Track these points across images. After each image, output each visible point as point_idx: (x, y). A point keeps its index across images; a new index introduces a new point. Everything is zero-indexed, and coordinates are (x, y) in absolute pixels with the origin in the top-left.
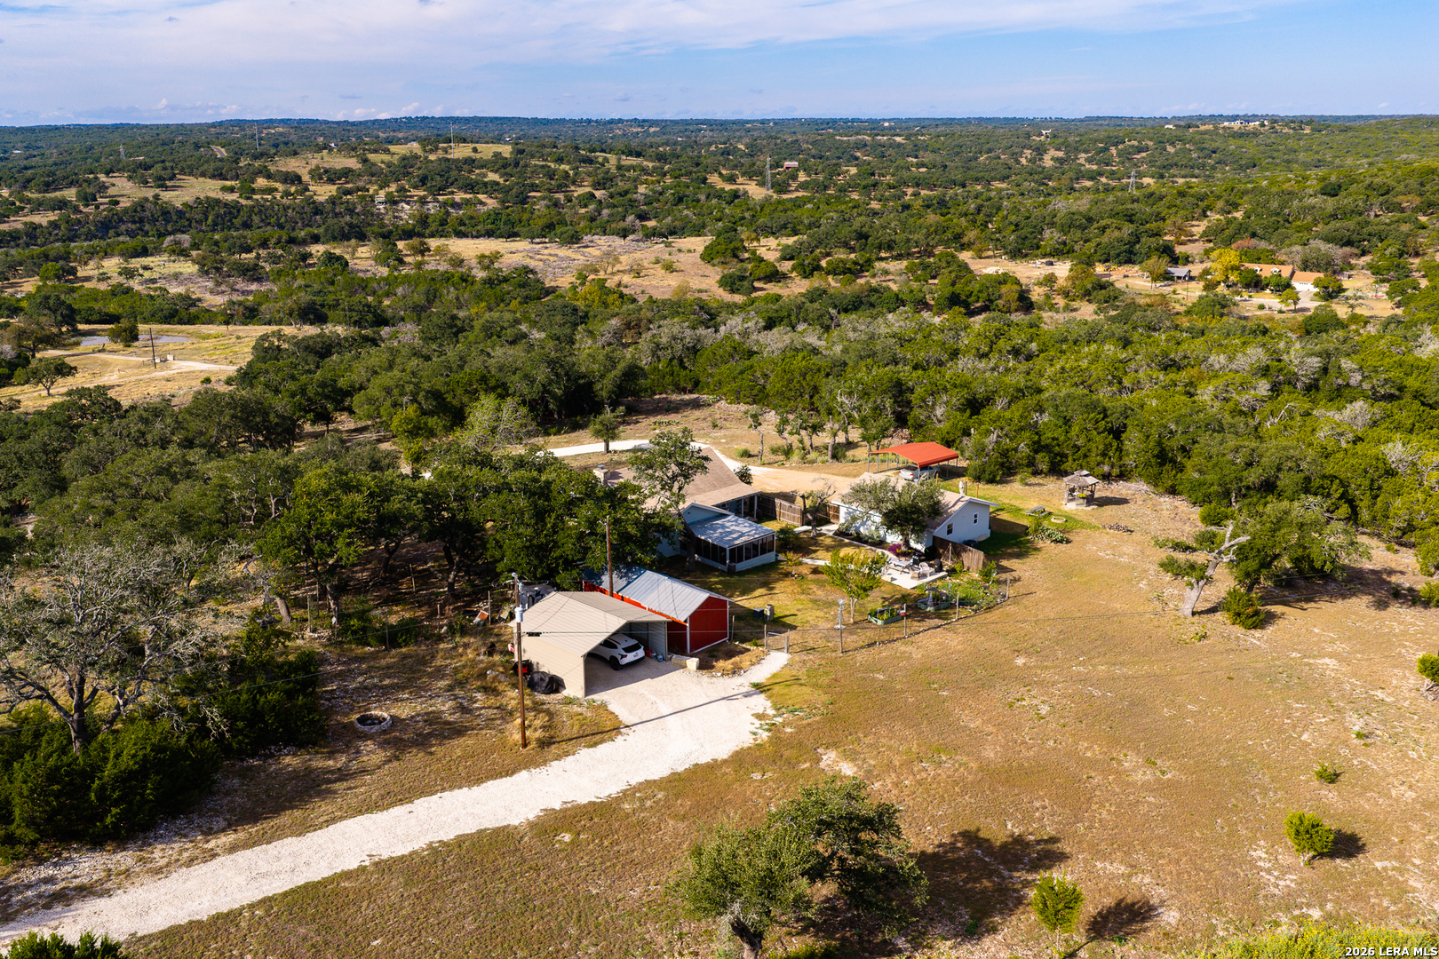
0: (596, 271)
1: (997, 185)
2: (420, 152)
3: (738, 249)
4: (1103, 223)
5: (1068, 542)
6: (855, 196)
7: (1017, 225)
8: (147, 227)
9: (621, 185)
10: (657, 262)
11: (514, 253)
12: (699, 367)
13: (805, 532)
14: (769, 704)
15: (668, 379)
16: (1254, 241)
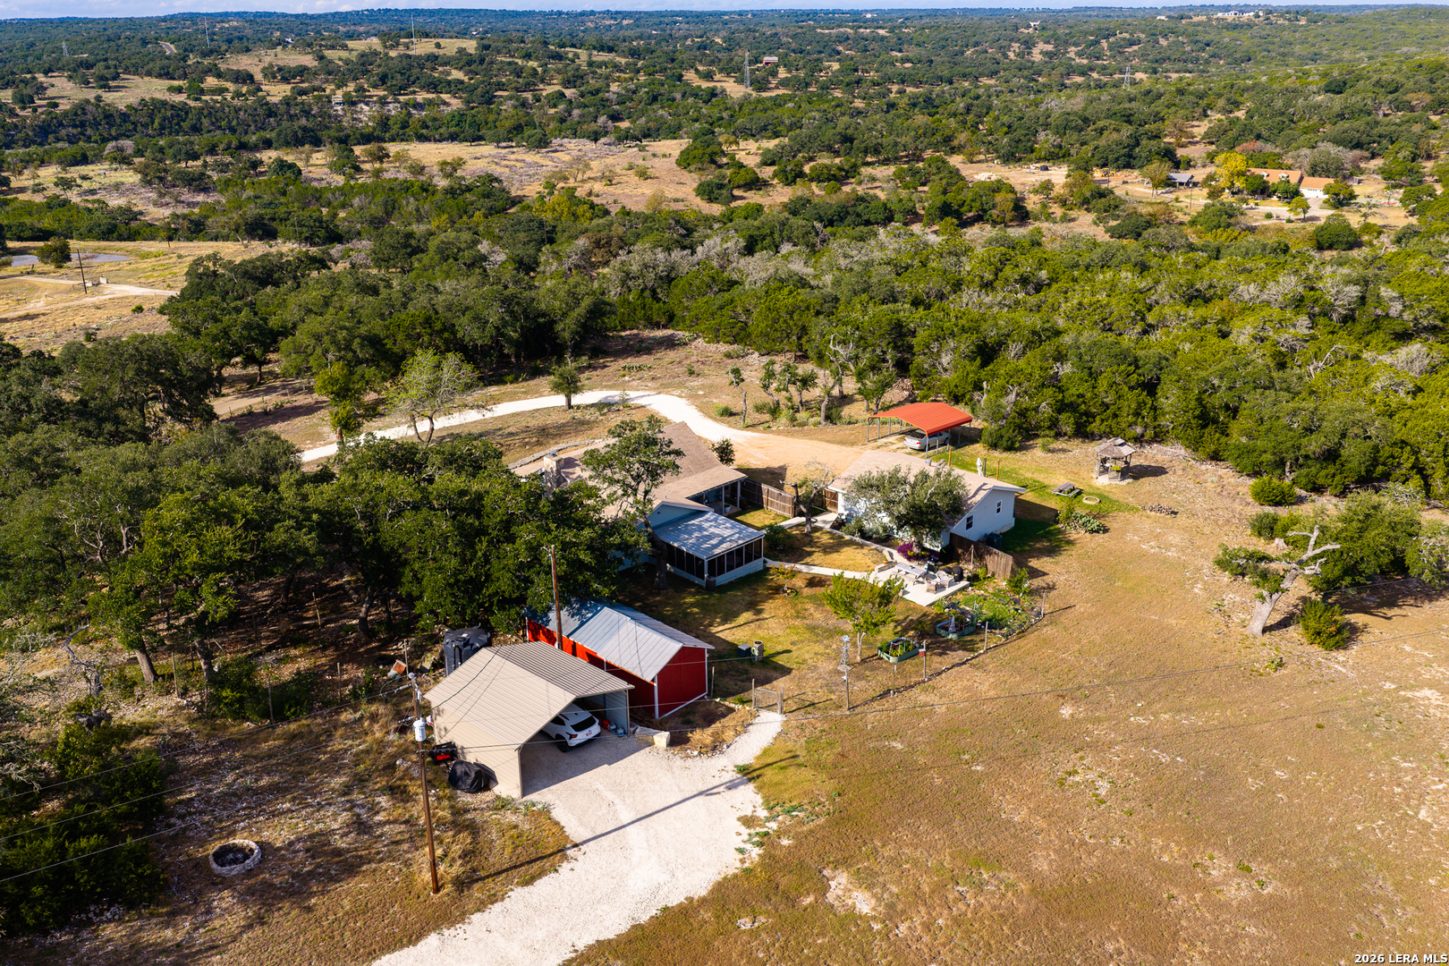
0: (566, 179)
1: (985, 81)
2: (380, 48)
3: (715, 153)
4: (1101, 124)
5: (1106, 531)
6: (838, 94)
7: (1009, 127)
8: (89, 132)
9: (593, 83)
10: (631, 168)
11: (478, 159)
12: (674, 298)
13: (798, 525)
14: (759, 799)
15: (640, 313)
16: (1260, 144)
